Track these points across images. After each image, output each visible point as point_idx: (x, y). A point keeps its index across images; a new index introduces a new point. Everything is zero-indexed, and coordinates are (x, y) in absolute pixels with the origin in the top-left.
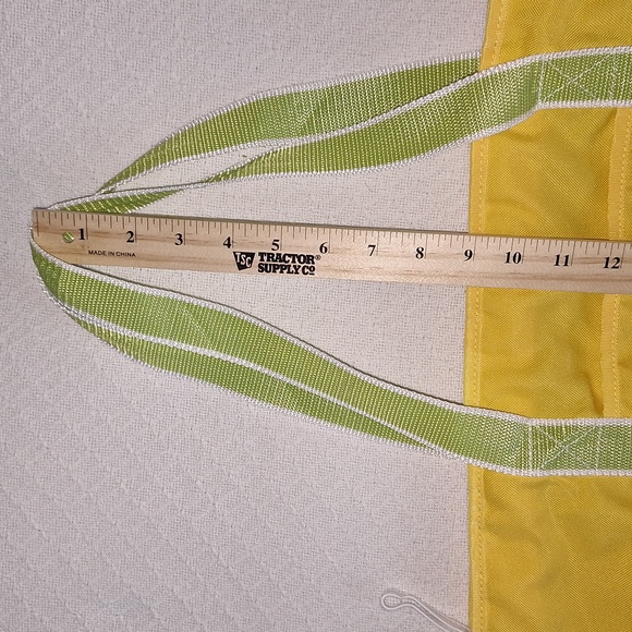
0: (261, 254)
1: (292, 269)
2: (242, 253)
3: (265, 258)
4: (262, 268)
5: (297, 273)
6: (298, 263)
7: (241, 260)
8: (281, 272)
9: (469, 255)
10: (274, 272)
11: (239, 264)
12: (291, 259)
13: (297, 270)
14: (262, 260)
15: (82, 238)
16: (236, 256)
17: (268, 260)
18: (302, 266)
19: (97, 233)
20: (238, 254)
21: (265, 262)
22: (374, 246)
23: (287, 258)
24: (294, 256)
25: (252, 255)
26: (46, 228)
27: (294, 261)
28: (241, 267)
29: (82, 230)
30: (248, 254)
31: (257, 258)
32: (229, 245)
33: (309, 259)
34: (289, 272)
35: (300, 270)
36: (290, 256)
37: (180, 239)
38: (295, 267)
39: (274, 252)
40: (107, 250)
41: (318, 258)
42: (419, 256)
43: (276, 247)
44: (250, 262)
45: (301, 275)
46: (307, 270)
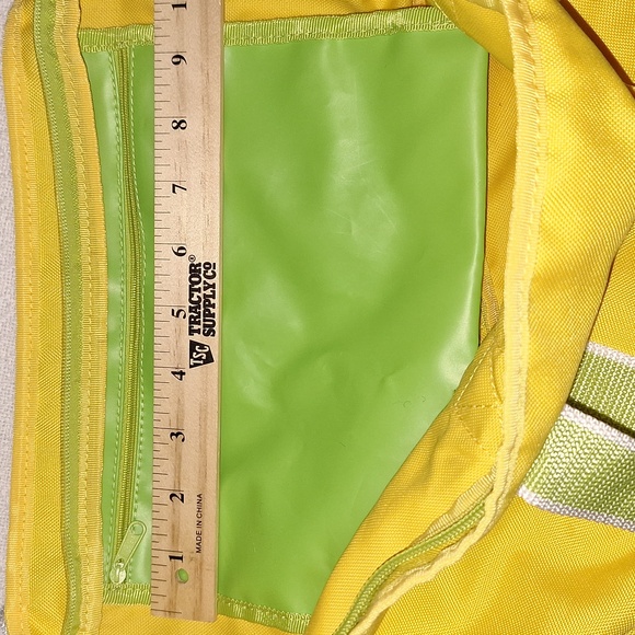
0: (191, 332)
1: (208, 292)
2: (191, 357)
3: (196, 327)
4: (210, 331)
5: (213, 286)
6: (201, 285)
7: (200, 359)
8: (213, 306)
9: (178, 59)
10: (213, 315)
11: (206, 362)
12: (196, 294)
13: (210, 286)
14: (198, 331)
15: (181, 558)
16: (196, 365)
17: (199, 323)
18: (203, 279)
19: (175, 539)
20: (192, 362)
21: (201, 327)
22: (174, 186)
23: (195, 299)
24: (191, 290)
25: (193, 344)
26: (171, 602)
27: (199, 290)
28: (209, 359)
29: (171, 557)
30: (192, 350)
31: (197, 338)
32: (182, 374)
33: (194, 270)
34: (213, 297)
35: (210, 282)
36: (191, 295)
37: (177, 435)
38: (205, 289)
39: (188, 315)
40: (195, 529)
41: (192, 258)
42: (183, 125)
43: (182, 314)
44: (202, 346)
45: (216, 280)
46: (210, 273)
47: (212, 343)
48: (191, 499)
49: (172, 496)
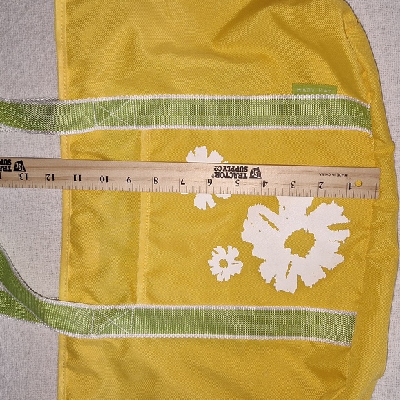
0: (246, 177)
1: (228, 169)
2: (257, 178)
3: (243, 175)
5: (225, 167)
6: (225, 172)
7: (257, 174)
8: (234, 167)
9: (128, 180)
10: (238, 167)
11: (259, 171)
12: (228, 175)
14: (245, 174)
15: (350, 184)
18: (222, 171)
19: (341, 187)
20: (259, 177)
21: (243, 173)
22: (182, 184)
23: (231, 175)
24: (227, 177)
25: (251, 177)
26: (371, 189)
27: (227, 174)
28: (258, 169)
29: (350, 188)
30: (253, 177)
31: (248, 174)
32: (264, 182)
33: (218, 176)
34: (230, 167)
35: (223, 168)
36: (229, 177)
37: (292, 185)
39: (238, 179)
40: (336, 177)
41: (213, 176)
42: (156, 179)
43: (238, 182)
44: (252, 172)
45: (222, 166)
46: (219, 168)
47: (250, 168)
48: (322, 179)
49: (321, 188)
